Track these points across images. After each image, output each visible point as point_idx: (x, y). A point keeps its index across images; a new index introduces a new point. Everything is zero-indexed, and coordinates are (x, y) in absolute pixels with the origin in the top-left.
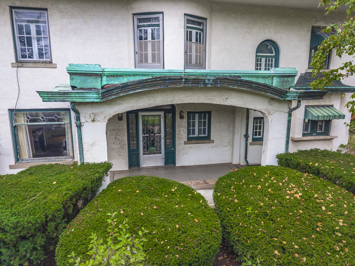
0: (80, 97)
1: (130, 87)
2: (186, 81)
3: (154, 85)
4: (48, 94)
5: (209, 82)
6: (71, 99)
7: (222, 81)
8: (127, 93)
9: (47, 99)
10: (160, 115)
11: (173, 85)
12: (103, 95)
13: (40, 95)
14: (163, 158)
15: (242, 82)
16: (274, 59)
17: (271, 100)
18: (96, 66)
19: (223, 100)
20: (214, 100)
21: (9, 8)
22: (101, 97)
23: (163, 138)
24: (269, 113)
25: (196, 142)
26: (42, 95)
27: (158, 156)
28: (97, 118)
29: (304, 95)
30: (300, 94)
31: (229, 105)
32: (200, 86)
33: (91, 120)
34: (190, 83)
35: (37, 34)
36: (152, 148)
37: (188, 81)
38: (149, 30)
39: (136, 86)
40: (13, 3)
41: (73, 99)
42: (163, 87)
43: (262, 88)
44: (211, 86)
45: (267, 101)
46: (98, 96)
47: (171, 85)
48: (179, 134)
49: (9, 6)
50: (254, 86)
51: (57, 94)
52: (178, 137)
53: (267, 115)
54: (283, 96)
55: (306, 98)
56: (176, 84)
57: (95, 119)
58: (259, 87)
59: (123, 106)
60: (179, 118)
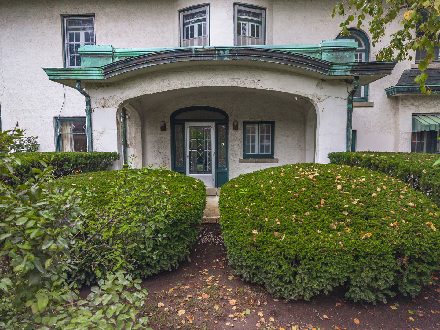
0: (83, 75)
1: (134, 62)
2: (197, 53)
3: (160, 59)
4: (53, 71)
5: (225, 54)
6: (75, 76)
7: (242, 52)
8: (130, 69)
9: (53, 77)
10: (210, 126)
11: (182, 58)
12: (106, 71)
13: (46, 72)
14: (214, 179)
15: (267, 54)
16: (363, 55)
17: (320, 82)
18: (108, 47)
19: (254, 82)
20: (241, 83)
21: (61, 17)
22: (104, 74)
23: (213, 154)
24: (319, 99)
25: (254, 160)
26: (48, 72)
27: (208, 176)
28: (108, 104)
29: (360, 69)
30: (352, 66)
31: (261, 88)
32: (214, 59)
33: (101, 105)
34: (202, 55)
35: (85, 41)
36: (200, 166)
37: (199, 53)
38: (196, 26)
39: (140, 60)
40: (65, 11)
41: (77, 76)
42: (170, 61)
43: (295, 60)
44: (228, 59)
45: (315, 83)
46: (101, 73)
47: (180, 59)
48: (233, 149)
49: (61, 15)
50: (285, 58)
51: (61, 71)
52: (231, 153)
53: (316, 102)
54: (327, 69)
55: (364, 72)
56: (186, 58)
57: (105, 105)
58: (291, 59)
59: (135, 90)
60: (232, 129)
